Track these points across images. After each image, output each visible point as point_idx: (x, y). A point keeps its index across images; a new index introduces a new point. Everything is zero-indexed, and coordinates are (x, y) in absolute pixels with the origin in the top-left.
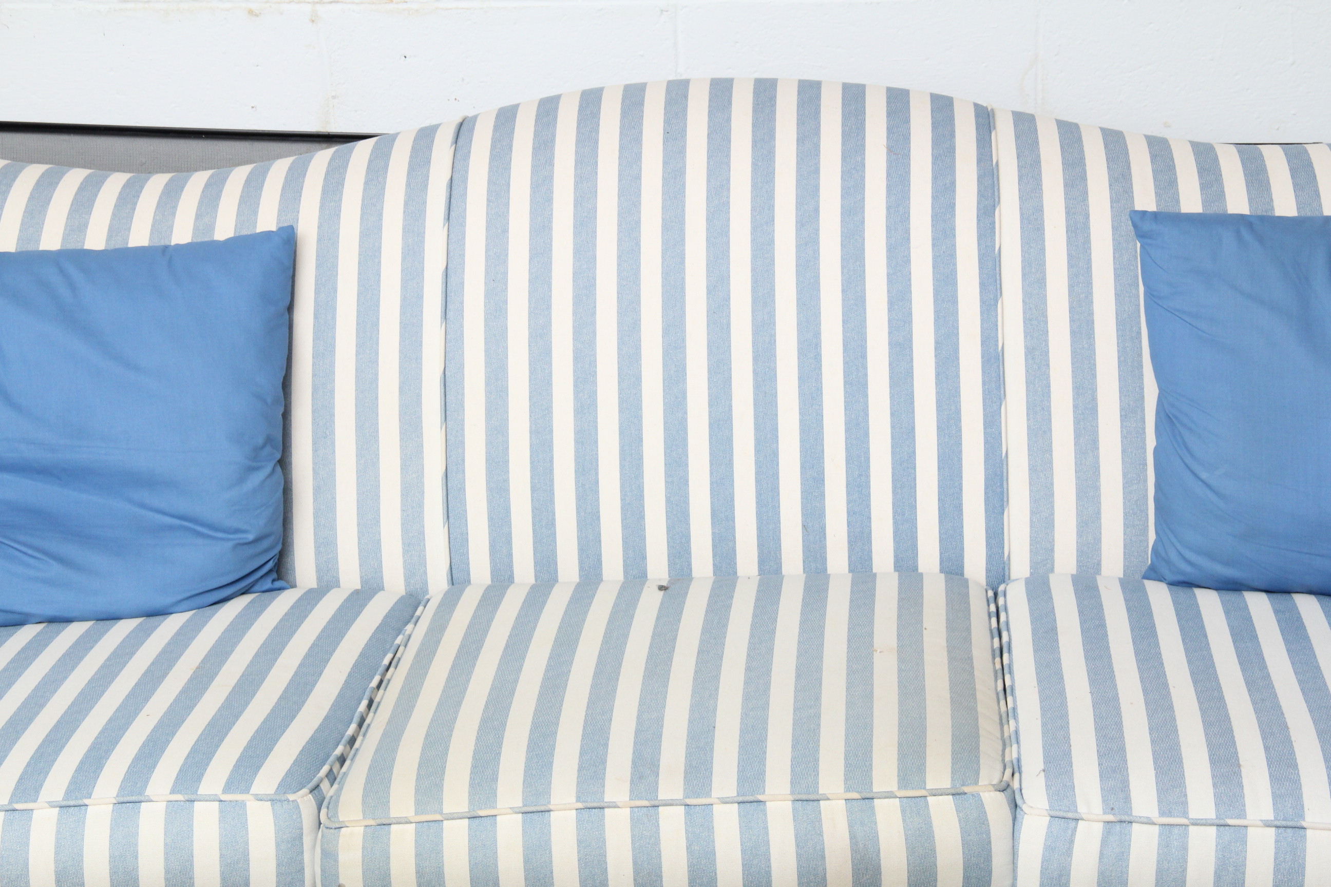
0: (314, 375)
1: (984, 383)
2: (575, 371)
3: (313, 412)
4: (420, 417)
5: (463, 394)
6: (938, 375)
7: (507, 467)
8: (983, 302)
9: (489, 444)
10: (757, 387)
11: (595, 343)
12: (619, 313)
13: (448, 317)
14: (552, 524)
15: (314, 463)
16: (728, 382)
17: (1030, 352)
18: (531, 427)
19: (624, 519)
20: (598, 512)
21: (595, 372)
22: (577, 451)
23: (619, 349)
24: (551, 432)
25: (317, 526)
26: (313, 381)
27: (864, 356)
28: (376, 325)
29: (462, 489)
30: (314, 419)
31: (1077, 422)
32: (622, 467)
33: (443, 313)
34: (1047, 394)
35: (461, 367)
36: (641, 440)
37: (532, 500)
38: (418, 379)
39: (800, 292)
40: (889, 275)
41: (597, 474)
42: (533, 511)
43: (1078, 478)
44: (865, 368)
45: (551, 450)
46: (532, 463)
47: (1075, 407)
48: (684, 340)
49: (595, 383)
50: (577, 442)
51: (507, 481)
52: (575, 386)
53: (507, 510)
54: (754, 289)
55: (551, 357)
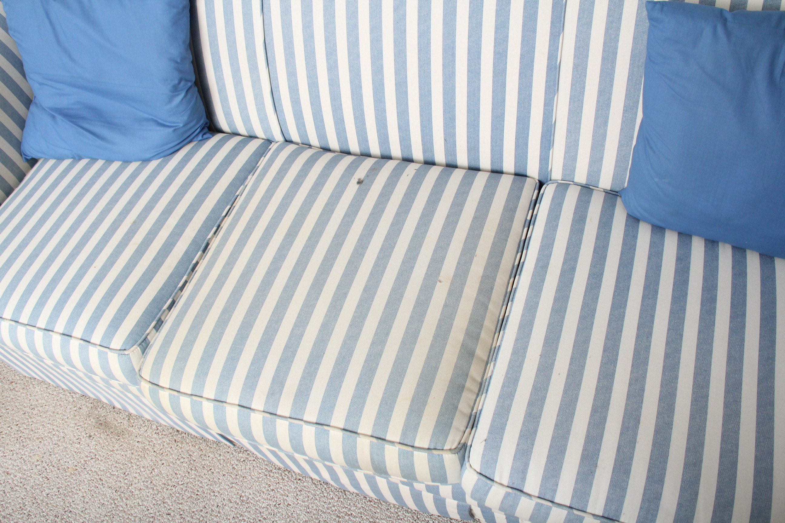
0: (209, 36)
1: (547, 82)
2: (326, 48)
3: (212, 54)
4: (257, 63)
5: (274, 54)
6: (520, 74)
7: (298, 92)
8: (552, 34)
9: (289, 80)
10: (420, 67)
11: (335, 34)
12: (347, 18)
13: (264, 11)
14: (322, 121)
15: (216, 79)
16: (405, 62)
17: (576, 67)
18: (307, 74)
19: (356, 123)
20: (343, 118)
21: (336, 50)
22: (330, 89)
23: (348, 38)
24: (317, 78)
25: (223, 106)
26: (209, 39)
27: (479, 57)
28: (232, 12)
29: (280, 99)
30: (212, 58)
31: (597, 110)
32: (353, 99)
33: (261, 10)
34: (582, 93)
35: (272, 40)
36: (361, 87)
37: (312, 109)
38: (254, 43)
39: (445, 15)
40: (497, 10)
41: (341, 101)
42: (313, 114)
43: (593, 139)
44: (480, 64)
45: (318, 87)
46: (309, 92)
47: (598, 102)
48: (381, 36)
49: (336, 55)
50: (330, 84)
51: (299, 98)
52: (327, 56)
53: (301, 112)
54: (419, 12)
55: (314, 39)
